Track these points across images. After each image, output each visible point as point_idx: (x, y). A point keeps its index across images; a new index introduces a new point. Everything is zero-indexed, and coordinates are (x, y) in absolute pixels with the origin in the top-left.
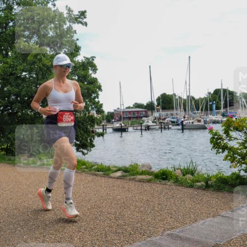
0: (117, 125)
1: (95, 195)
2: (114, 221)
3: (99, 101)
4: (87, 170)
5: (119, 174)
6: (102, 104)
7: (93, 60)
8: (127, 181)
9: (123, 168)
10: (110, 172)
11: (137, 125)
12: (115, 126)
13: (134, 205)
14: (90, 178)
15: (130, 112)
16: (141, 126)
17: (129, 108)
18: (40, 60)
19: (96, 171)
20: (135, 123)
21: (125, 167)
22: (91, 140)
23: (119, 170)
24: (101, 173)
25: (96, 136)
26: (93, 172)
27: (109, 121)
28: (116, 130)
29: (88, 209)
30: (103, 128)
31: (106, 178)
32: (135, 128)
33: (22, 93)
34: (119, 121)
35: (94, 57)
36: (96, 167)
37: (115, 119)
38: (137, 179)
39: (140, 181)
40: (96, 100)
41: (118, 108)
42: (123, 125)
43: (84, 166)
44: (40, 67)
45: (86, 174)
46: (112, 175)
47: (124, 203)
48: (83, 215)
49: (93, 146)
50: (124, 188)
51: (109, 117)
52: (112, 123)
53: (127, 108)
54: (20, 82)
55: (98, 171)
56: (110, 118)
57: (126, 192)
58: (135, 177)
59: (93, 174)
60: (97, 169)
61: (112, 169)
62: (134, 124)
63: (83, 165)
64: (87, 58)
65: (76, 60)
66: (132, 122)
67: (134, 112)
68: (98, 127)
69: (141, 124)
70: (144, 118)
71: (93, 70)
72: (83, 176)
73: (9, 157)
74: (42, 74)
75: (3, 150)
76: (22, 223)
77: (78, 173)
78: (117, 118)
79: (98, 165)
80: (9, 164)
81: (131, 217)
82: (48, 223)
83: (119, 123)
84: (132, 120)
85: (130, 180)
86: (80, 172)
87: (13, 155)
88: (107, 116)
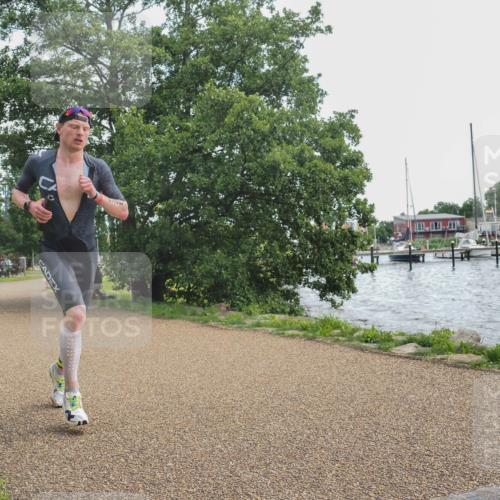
0: (401, 248)
1: (363, 390)
2: (405, 444)
3: (365, 200)
4: (344, 339)
5: (410, 349)
6: (372, 206)
7: (353, 116)
8: (429, 364)
9: (418, 338)
10: (391, 344)
11: (443, 249)
12: (396, 250)
13: (446, 415)
14: (351, 354)
15: (427, 222)
16: (453, 251)
17: (426, 212)
18: (249, 122)
19: (362, 341)
20: (439, 245)
21: (423, 336)
22: (349, 278)
23: (410, 340)
24: (372, 346)
25: (358, 271)
26: (356, 343)
27: (383, 240)
28: (399, 259)
29: (350, 417)
30: (372, 254)
31: (383, 357)
33: (216, 187)
34: (403, 240)
35: (354, 111)
36: (362, 332)
37: (395, 236)
38: (449, 362)
39: (457, 365)
40: (360, 196)
41: (403, 214)
42: (412, 248)
43: (338, 331)
44: (249, 137)
45: (341, 345)
46: (396, 350)
47: (424, 409)
48: (341, 427)
50: (422, 377)
51: (383, 232)
52: (391, 244)
53: (421, 213)
54: (212, 164)
55: (366, 342)
56: (386, 233)
57: (427, 387)
58: (445, 356)
59: (356, 348)
60: (363, 336)
61: (394, 338)
62: (436, 247)
63: (335, 328)
64: (341, 115)
65: (319, 119)
66: (433, 242)
67: (436, 222)
68: (361, 252)
69: (453, 245)
70: (458, 235)
71: (353, 138)
72: (336, 351)
73: (192, 308)
74: (254, 150)
75: (180, 294)
76: (224, 436)
77: (325, 343)
78: (400, 235)
79: (365, 330)
80: (194, 321)
81: (441, 440)
82: (272, 439)
83: (405, 243)
84: (432, 238)
85: (434, 362)
86: (329, 342)
87: (199, 306)
88: (379, 230)
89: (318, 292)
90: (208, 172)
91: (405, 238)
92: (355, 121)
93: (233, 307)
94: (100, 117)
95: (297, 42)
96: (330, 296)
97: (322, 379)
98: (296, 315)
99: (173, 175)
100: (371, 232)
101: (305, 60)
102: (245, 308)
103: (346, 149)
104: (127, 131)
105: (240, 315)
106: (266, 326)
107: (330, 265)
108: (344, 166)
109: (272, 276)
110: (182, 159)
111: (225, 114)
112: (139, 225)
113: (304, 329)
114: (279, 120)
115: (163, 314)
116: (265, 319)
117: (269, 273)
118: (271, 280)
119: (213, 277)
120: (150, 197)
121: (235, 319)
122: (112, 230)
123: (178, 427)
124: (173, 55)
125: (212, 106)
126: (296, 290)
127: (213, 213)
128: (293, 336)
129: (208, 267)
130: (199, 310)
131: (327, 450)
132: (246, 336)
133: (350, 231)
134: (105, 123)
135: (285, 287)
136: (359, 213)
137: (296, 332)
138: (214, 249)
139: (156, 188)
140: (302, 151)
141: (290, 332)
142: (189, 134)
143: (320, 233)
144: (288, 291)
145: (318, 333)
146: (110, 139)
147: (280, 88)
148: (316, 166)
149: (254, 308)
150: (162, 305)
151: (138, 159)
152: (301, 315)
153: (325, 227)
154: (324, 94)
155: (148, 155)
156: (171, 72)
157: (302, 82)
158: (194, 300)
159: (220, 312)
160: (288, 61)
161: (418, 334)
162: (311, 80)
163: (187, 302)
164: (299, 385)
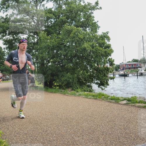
0: (122, 72)
1: (111, 114)
2: (123, 130)
3: (112, 58)
4: (105, 99)
5: (125, 102)
6: (114, 60)
7: (108, 34)
8: (130, 107)
9: (127, 99)
10: (119, 100)
11: (134, 73)
12: (120, 73)
13: (135, 121)
14: (107, 104)
15: (130, 65)
16: (137, 73)
17: (129, 62)
18: (77, 35)
19: (110, 100)
21: (128, 98)
22: (107, 81)
23: (125, 99)
24: (113, 101)
26: (109, 100)
27: (117, 70)
28: (121, 76)
29: (107, 122)
30: (113, 74)
31: (117, 104)
32: (133, 74)
33: (68, 55)
34: (123, 70)
35: (108, 32)
37: (120, 69)
38: (136, 106)
39: (139, 107)
40: (110, 57)
41: (122, 63)
42: (125, 72)
43: (103, 97)
44: (77, 40)
46: (121, 102)
47: (129, 119)
48: (105, 125)
49: (108, 85)
50: (128, 110)
51: (117, 68)
52: (119, 71)
53: (128, 62)
54: (67, 48)
55: (112, 100)
56: (118, 68)
57: (130, 113)
58: (135, 104)
59: (109, 102)
60: (111, 98)
61: (120, 99)
62: (132, 72)
63: (103, 96)
64: (104, 33)
65: (98, 34)
66: (131, 71)
67: (132, 65)
68: (110, 74)
70: (139, 69)
71: (108, 40)
72: (103, 102)
73: (61, 90)
74: (79, 44)
75: (57, 86)
76: (70, 127)
77: (100, 100)
78: (122, 69)
79: (111, 96)
80: (61, 94)
81: (134, 129)
82: (84, 128)
83: (123, 71)
84: (131, 69)
85: (132, 106)
86: (101, 100)
87: (63, 89)
88: (115, 67)
89: (98, 85)
90: (65, 50)
91: (123, 69)
92: (108, 35)
93: (73, 90)
94: (34, 34)
95: (92, 12)
96: (101, 86)
97: (99, 111)
98: (91, 92)
99: (55, 51)
100: (113, 68)
101: (94, 17)
102: (76, 90)
103: (106, 43)
104: (42, 38)
105: (75, 92)
106: (82, 95)
107: (101, 77)
108: (105, 48)
109: (84, 81)
110: (58, 47)
111: (71, 33)
112: (45, 66)
113: (94, 96)
114: (86, 35)
115: (52, 92)
116: (82, 93)
117: (83, 80)
118: (84, 82)
119: (67, 81)
120: (49, 58)
121: (73, 93)
122: (38, 67)
123: (57, 124)
124: (55, 16)
125: (67, 31)
126: (91, 85)
127: (67, 62)
128: (90, 98)
129: (66, 78)
130: (63, 91)
131: (100, 131)
132: (77, 98)
133: (107, 67)
134: (35, 36)
135: (88, 84)
136: (110, 62)
137: (91, 97)
138: (67, 73)
139: (50, 55)
140: (93, 44)
141: (89, 97)
142: (60, 39)
143: (98, 68)
144: (89, 85)
145: (97, 97)
146: (37, 41)
147: (86, 26)
148: (97, 48)
149: (79, 90)
150: (52, 89)
151: (45, 47)
152: (93, 92)
153: (99, 66)
154: (99, 27)
155: (48, 45)
156: (54, 21)
157: (93, 24)
158: (61, 88)
159: (69, 91)
160: (89, 18)
161: (127, 98)
162: (95, 23)
163: (59, 88)
164: (92, 113)
